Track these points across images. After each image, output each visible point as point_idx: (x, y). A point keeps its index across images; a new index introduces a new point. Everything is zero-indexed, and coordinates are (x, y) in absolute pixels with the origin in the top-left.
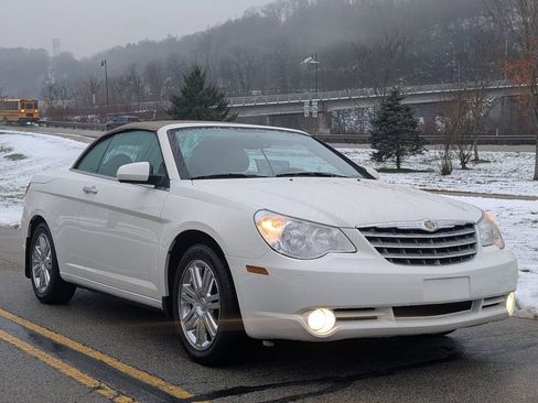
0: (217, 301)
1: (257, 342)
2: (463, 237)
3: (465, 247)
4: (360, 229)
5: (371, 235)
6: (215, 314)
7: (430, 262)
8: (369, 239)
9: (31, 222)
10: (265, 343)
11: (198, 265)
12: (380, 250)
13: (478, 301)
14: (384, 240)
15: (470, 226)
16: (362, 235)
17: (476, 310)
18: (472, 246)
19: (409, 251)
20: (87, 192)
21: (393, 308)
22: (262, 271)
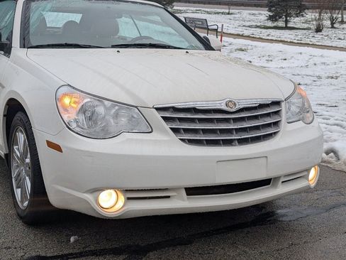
2: (268, 115)
4: (157, 109)
5: (167, 115)
7: (228, 143)
12: (175, 131)
13: (277, 179)
15: (277, 103)
16: (158, 116)
17: (275, 186)
18: (276, 124)
21: (186, 189)
22: (58, 148)
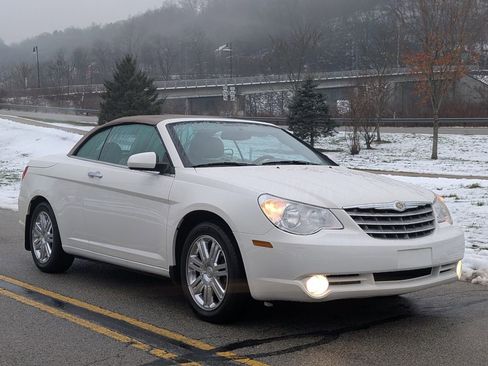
0: (224, 269)
1: (260, 303)
2: (424, 215)
3: (426, 224)
4: (347, 210)
5: (354, 215)
6: (222, 280)
7: (401, 236)
8: (354, 218)
9: (32, 202)
10: (266, 304)
11: (204, 239)
12: (362, 227)
13: (436, 268)
14: (365, 218)
15: (428, 206)
16: (348, 215)
17: (435, 275)
18: (431, 222)
19: (385, 227)
20: (92, 176)
21: (374, 274)
22: (267, 245)
